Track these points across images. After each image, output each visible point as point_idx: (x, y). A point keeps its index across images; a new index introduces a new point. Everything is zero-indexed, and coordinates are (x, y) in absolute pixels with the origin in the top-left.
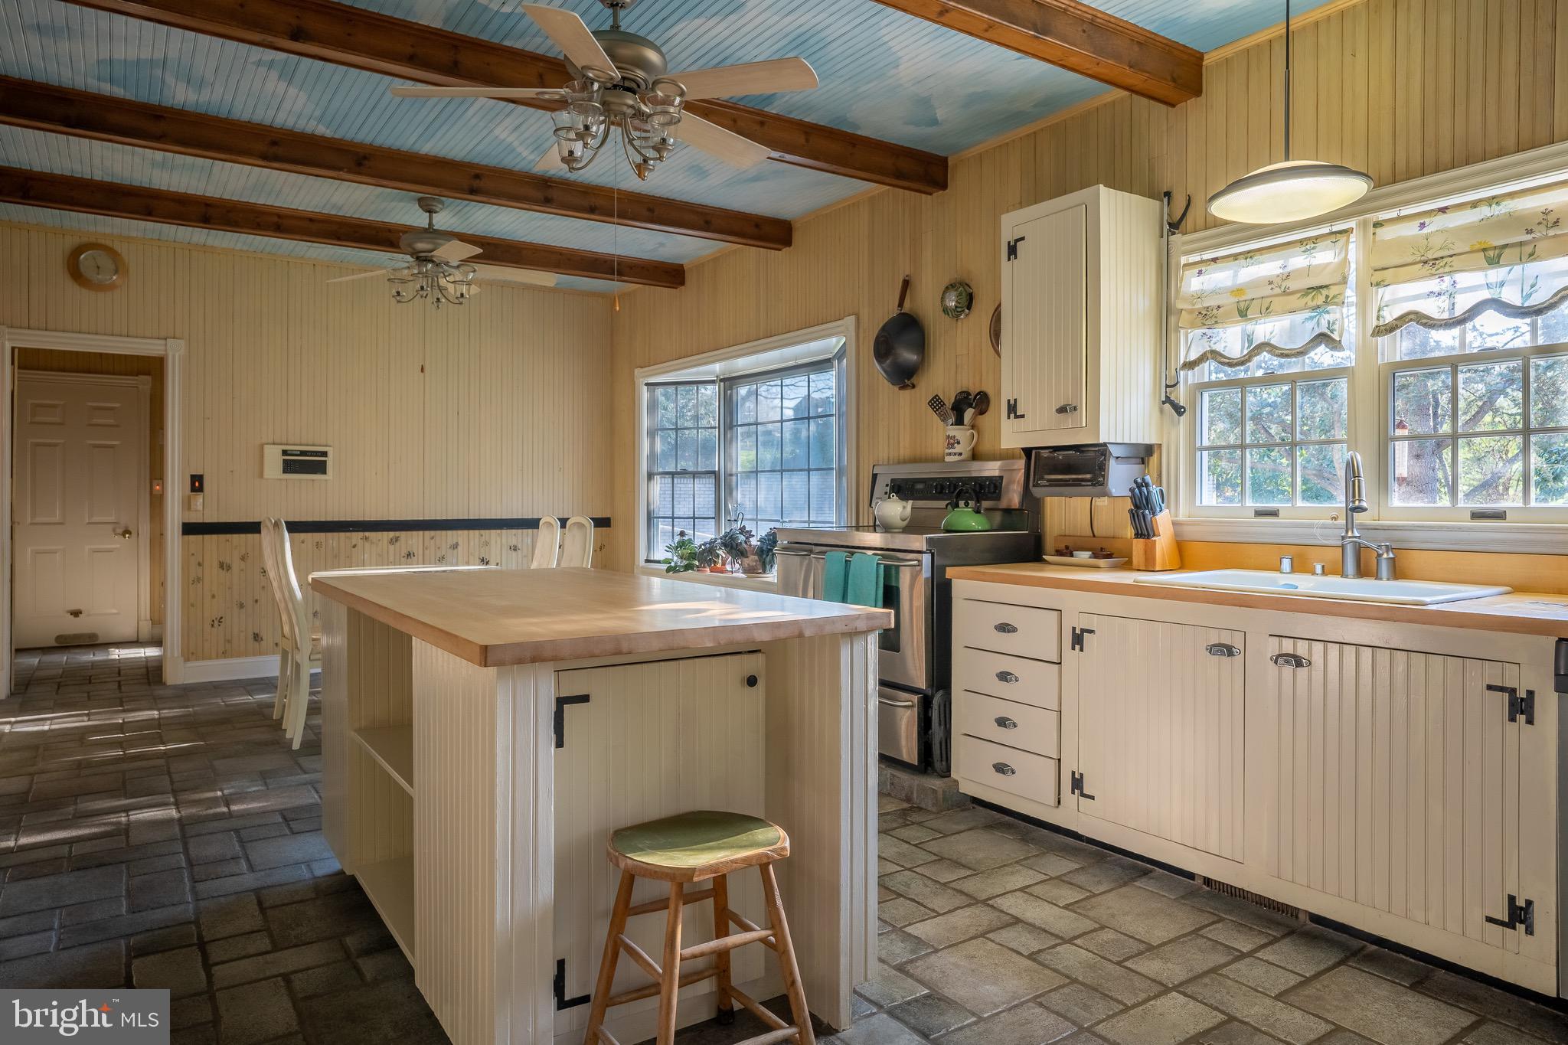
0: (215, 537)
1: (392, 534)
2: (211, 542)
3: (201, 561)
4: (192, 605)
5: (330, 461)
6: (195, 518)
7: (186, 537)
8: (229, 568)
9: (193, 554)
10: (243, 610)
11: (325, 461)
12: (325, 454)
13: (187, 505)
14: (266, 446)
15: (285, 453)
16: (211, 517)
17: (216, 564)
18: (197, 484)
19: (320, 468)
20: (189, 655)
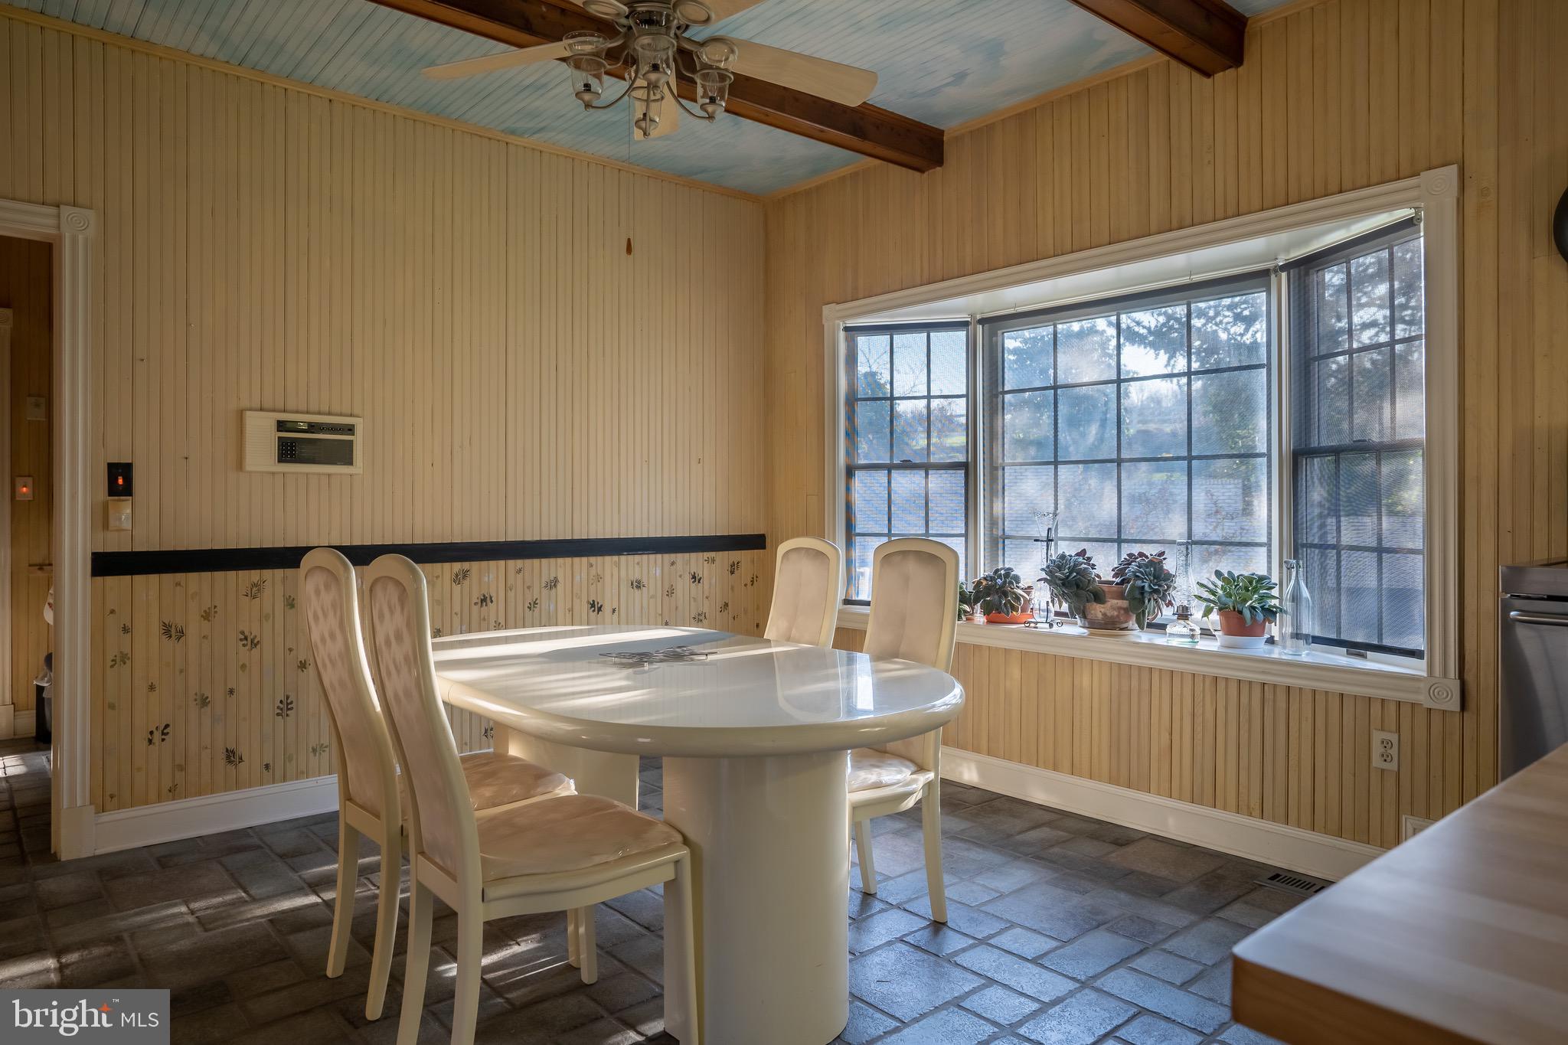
0: (154, 578)
1: (457, 566)
2: (148, 585)
3: (129, 624)
4: (112, 707)
5: (358, 440)
6: (115, 544)
7: (99, 579)
8: (181, 634)
9: (112, 612)
10: (208, 709)
11: (351, 442)
12: (350, 429)
13: (102, 520)
14: (248, 413)
15: (281, 426)
16: (147, 541)
17: (156, 629)
18: (120, 481)
19: (343, 454)
20: (105, 799)
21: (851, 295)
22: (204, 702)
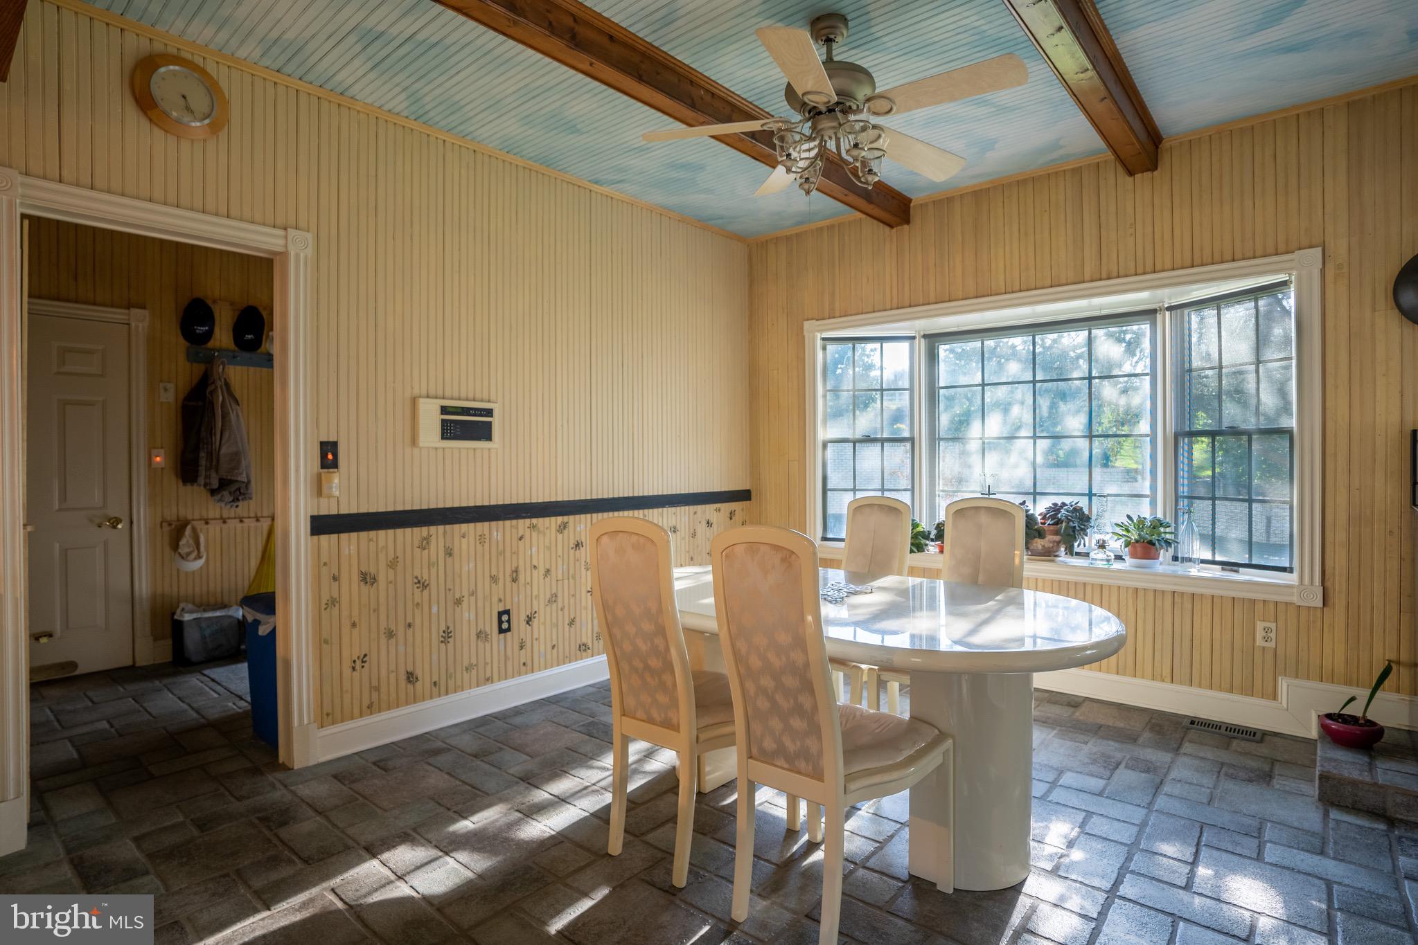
0: (355, 535)
1: (560, 519)
2: (350, 542)
3: (337, 574)
4: (326, 642)
5: (496, 421)
6: (328, 508)
7: (315, 537)
8: (374, 580)
9: (325, 564)
10: (393, 641)
11: (490, 423)
12: (489, 413)
13: (319, 489)
14: (422, 400)
15: (444, 410)
16: (349, 507)
17: (356, 577)
18: (330, 457)
20: (326, 717)
21: (829, 315)
22: (390, 634)
